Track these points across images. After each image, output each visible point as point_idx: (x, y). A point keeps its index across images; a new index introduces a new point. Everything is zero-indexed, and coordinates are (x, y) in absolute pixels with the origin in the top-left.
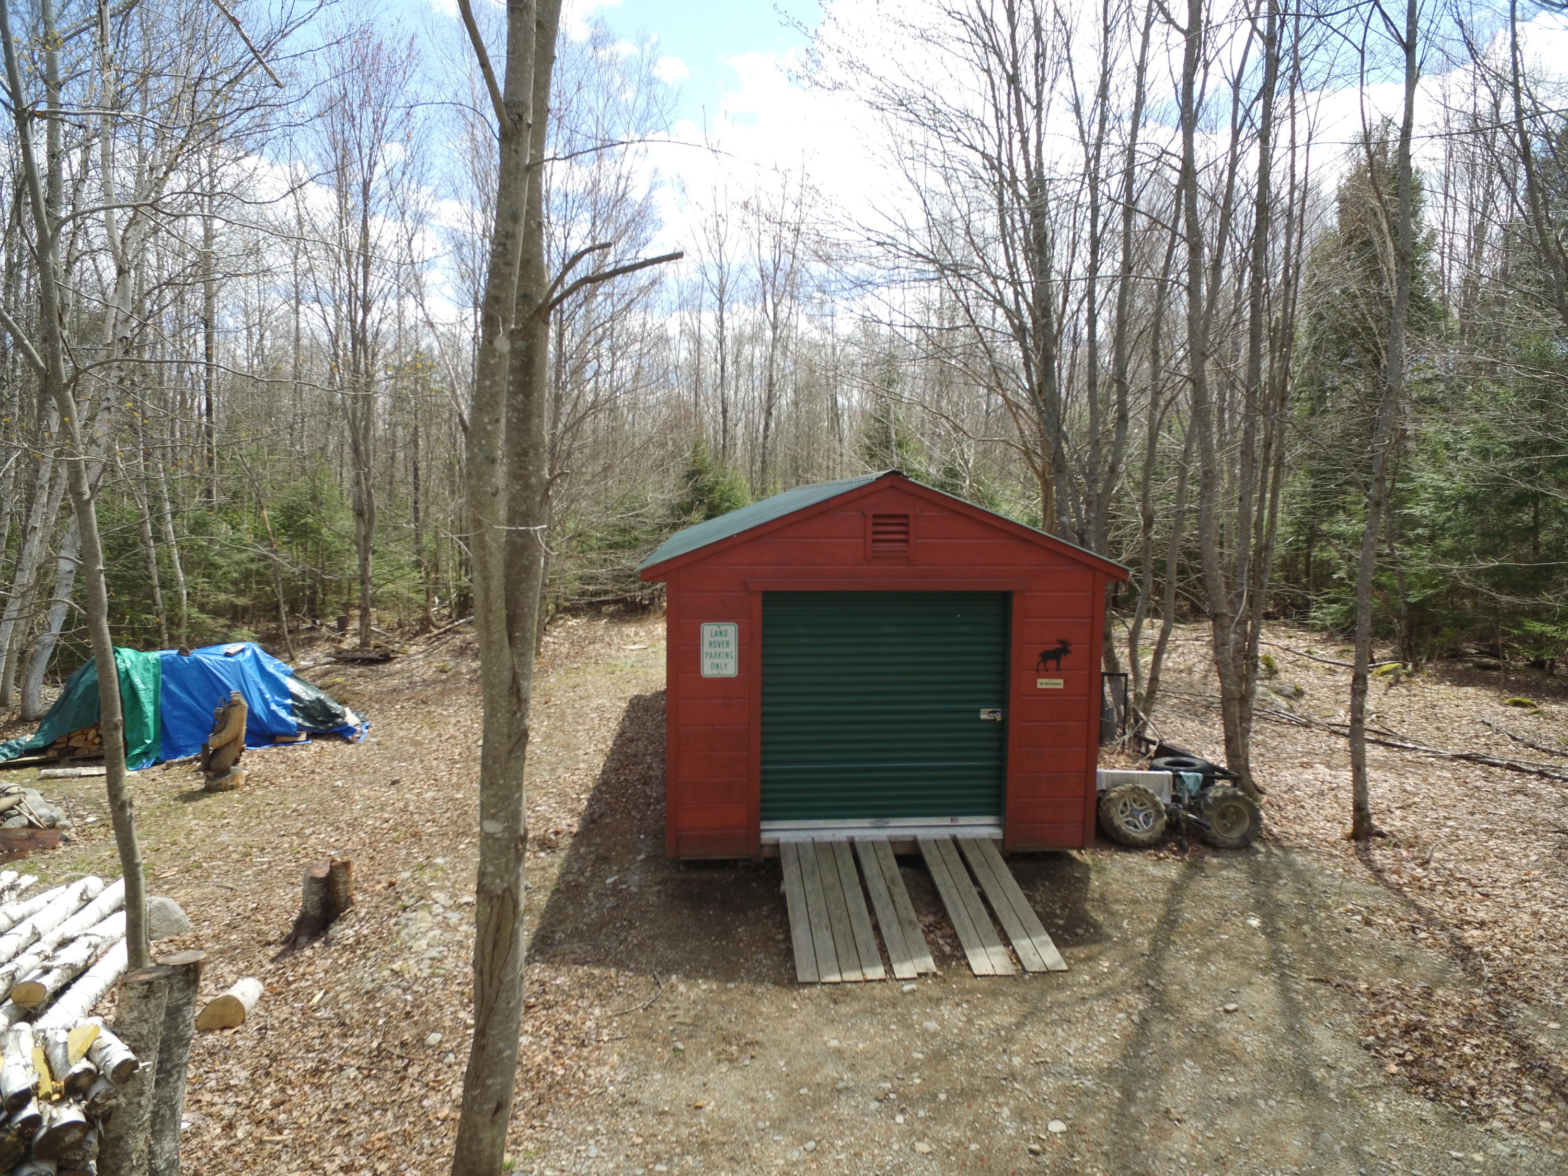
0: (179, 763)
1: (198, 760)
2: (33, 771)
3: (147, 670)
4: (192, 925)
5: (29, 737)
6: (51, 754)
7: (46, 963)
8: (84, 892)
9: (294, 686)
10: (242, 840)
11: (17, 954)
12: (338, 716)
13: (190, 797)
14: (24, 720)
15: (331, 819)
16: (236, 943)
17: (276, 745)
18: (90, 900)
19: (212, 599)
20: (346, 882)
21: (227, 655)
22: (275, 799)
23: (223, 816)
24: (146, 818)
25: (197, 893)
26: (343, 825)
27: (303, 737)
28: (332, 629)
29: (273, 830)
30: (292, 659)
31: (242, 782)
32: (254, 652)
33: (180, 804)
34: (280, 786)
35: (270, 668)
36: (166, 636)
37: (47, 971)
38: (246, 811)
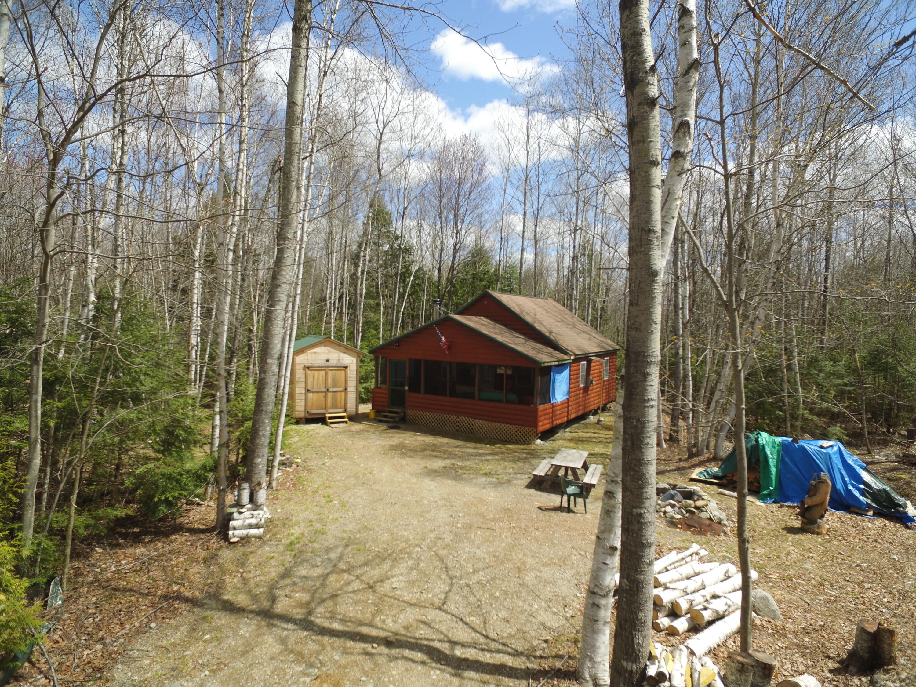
0: (788, 507)
1: (798, 507)
2: (715, 487)
3: (774, 447)
4: (782, 617)
5: (716, 469)
6: (724, 481)
7: (705, 604)
8: (726, 572)
9: (866, 476)
10: (820, 573)
11: (694, 592)
12: (900, 506)
13: (791, 530)
14: (715, 459)
15: (886, 583)
16: (807, 644)
17: (850, 512)
18: (729, 577)
19: (818, 406)
20: (891, 645)
21: (822, 447)
22: (846, 551)
23: (809, 550)
24: (765, 535)
25: (787, 597)
26: (895, 592)
27: (871, 513)
28: (903, 436)
29: (842, 574)
30: (869, 452)
31: (824, 532)
32: (839, 448)
33: (785, 533)
34: (850, 543)
35: (850, 461)
36: (789, 425)
37: (705, 609)
38: (825, 553)
